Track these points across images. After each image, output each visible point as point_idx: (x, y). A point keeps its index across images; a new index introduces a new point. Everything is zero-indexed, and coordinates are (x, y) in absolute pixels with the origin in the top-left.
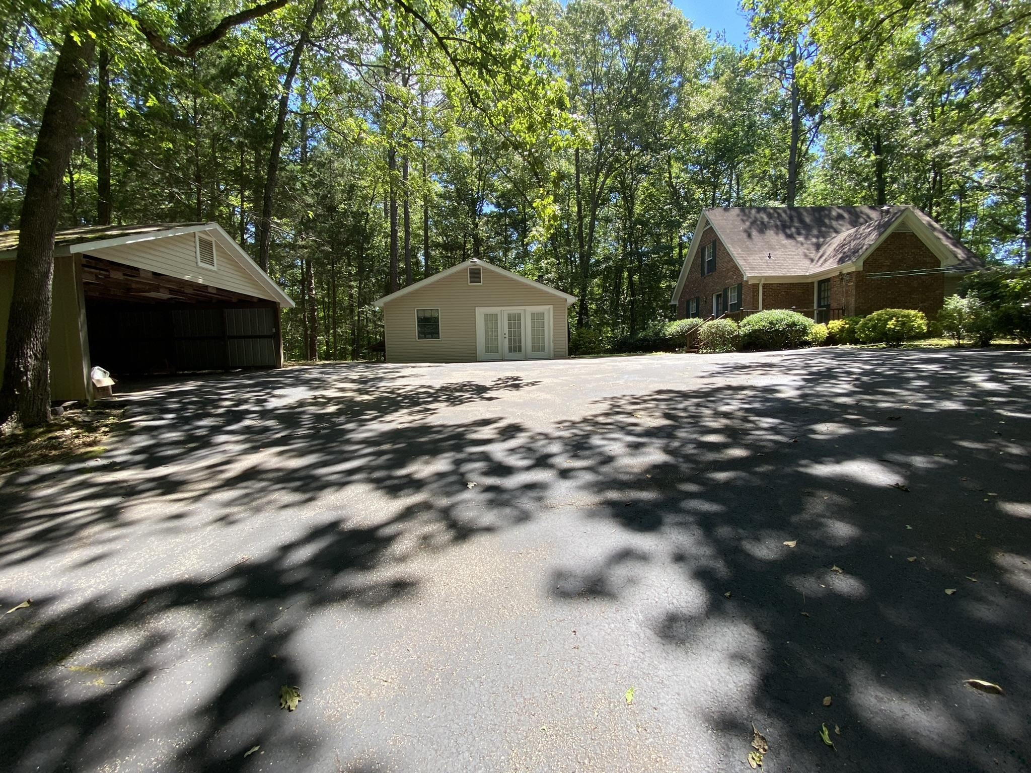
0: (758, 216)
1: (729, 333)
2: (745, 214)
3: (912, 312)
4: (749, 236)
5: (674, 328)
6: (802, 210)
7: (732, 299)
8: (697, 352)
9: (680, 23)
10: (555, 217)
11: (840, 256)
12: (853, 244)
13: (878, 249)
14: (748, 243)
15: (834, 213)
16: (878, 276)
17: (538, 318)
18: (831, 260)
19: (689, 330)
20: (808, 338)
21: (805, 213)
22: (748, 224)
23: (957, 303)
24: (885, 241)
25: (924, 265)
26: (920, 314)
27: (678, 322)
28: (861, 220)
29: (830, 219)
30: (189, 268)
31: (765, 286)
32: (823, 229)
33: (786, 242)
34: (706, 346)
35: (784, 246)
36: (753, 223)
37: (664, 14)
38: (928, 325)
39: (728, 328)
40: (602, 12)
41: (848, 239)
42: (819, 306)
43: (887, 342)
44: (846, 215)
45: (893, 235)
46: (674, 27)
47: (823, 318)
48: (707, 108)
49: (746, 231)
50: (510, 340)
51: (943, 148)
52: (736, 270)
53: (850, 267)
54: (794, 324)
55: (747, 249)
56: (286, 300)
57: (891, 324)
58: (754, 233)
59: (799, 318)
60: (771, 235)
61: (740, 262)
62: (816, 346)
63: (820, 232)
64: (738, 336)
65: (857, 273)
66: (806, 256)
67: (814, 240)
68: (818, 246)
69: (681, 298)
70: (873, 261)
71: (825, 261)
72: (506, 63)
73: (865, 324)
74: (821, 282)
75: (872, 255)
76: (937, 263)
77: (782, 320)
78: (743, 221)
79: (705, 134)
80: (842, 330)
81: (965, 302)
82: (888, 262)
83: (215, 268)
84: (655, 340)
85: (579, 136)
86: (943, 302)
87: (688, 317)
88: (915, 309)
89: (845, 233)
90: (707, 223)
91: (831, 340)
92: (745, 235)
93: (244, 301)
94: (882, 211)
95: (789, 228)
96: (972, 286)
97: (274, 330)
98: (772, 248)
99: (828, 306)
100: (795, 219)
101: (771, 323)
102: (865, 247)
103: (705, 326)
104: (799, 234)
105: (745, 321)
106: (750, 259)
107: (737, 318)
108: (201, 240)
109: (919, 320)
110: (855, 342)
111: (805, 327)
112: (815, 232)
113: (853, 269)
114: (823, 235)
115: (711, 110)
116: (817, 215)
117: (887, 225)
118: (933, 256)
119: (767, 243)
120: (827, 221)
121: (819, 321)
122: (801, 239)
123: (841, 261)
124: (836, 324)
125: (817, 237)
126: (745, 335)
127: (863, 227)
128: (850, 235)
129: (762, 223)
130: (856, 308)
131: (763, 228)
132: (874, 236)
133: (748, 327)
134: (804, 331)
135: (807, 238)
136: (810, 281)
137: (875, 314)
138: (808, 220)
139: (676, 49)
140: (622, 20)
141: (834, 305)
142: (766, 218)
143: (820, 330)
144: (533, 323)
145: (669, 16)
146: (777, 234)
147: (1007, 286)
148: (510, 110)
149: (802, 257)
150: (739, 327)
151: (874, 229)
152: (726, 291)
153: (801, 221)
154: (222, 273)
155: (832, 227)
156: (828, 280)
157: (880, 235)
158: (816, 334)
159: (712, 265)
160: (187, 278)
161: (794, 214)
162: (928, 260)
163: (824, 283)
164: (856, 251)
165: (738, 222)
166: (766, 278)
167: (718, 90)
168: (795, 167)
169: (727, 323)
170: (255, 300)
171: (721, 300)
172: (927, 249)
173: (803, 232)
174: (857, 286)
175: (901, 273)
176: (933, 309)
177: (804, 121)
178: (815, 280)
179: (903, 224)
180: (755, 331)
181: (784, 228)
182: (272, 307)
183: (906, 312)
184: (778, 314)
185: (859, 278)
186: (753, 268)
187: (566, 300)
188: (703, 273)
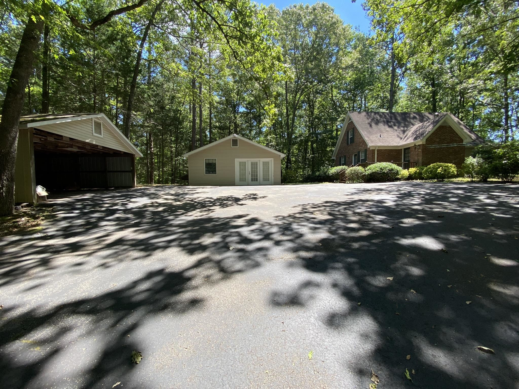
0: (375, 116)
1: (362, 173)
2: (368, 115)
3: (450, 165)
4: (371, 126)
5: (333, 170)
6: (396, 114)
7: (362, 157)
8: (345, 183)
9: (338, 21)
10: (275, 115)
11: (415, 136)
12: (421, 131)
13: (433, 134)
14: (370, 129)
15: (412, 116)
16: (433, 147)
17: (266, 164)
18: (410, 139)
19: (341, 171)
20: (399, 177)
21: (398, 115)
22: (370, 120)
23: (471, 160)
24: (436, 130)
25: (455, 142)
26: (453, 165)
27: (335, 168)
28: (425, 119)
29: (410, 118)
30: (88, 136)
31: (378, 150)
32: (407, 123)
33: (388, 129)
34: (349, 179)
35: (387, 131)
36: (373, 120)
37: (330, 17)
38: (457, 171)
39: (360, 171)
40: (300, 15)
41: (418, 128)
42: (404, 161)
43: (438, 179)
44: (417, 117)
45: (441, 127)
46: (335, 23)
47: (406, 167)
48: (350, 63)
49: (369, 123)
50: (252, 175)
51: (464, 85)
52: (364, 143)
53: (420, 142)
54: (392, 170)
55: (369, 132)
56: (138, 153)
57: (439, 170)
58: (373, 124)
59: (394, 166)
60: (381, 125)
61: (366, 139)
62: (403, 180)
63: (405, 124)
64: (365, 175)
65: (423, 145)
66: (398, 136)
67: (402, 129)
68: (404, 132)
69: (337, 156)
70: (431, 139)
71: (408, 139)
72: (252, 38)
73: (427, 170)
74: (405, 149)
75: (430, 136)
76: (462, 141)
77: (386, 167)
78: (368, 119)
79: (350, 76)
80: (415, 173)
81: (475, 160)
82: (438, 140)
83: (102, 136)
84: (324, 177)
85: (288, 75)
86: (464, 160)
87: (340, 165)
88: (450, 163)
89: (417, 125)
90: (350, 119)
91: (410, 178)
92: (368, 126)
93: (116, 153)
94: (435, 115)
95: (390, 122)
96: (478, 153)
97: (132, 168)
98: (381, 132)
99: (409, 161)
100: (393, 118)
101: (381, 169)
102: (426, 133)
103: (349, 170)
104: (395, 125)
105: (368, 168)
106: (371, 137)
107: (364, 166)
108: (95, 122)
109: (453, 168)
110: (422, 179)
111: (398, 171)
112: (403, 125)
113: (421, 143)
114: (406, 126)
115: (352, 64)
116: (403, 116)
117: (437, 122)
118: (459, 137)
119: (379, 129)
120: (408, 119)
121: (404, 168)
122: (396, 128)
123: (415, 139)
124: (413, 170)
125: (404, 127)
126: (368, 175)
127: (426, 123)
128: (419, 126)
129: (377, 120)
130: (423, 162)
131: (377, 122)
132: (431, 127)
133: (370, 171)
134: (397, 173)
135: (398, 127)
136: (400, 148)
137: (431, 165)
138: (399, 118)
139: (335, 34)
140: (309, 19)
141: (412, 161)
142: (379, 118)
143: (405, 172)
144: (263, 167)
145: (332, 18)
146: (384, 125)
147: (496, 152)
148: (254, 61)
149: (396, 136)
150: (365, 171)
151: (431, 124)
152: (359, 153)
153: (396, 119)
154: (105, 139)
155: (411, 122)
156: (409, 148)
157: (434, 126)
158: (403, 174)
159: (352, 140)
160: (87, 141)
161: (392, 115)
162: (457, 139)
163: (407, 150)
164: (422, 134)
165: (365, 119)
166: (379, 147)
167: (356, 55)
168: (393, 93)
169: (360, 169)
170: (122, 153)
171: (357, 157)
172: (457, 134)
173: (397, 124)
174: (423, 152)
175: (444, 145)
176: (460, 163)
177: (397, 70)
178: (403, 148)
179: (445, 121)
180: (373, 173)
181: (387, 123)
182: (131, 156)
183: (447, 164)
184: (384, 164)
185: (424, 147)
186: (372, 142)
187: (280, 156)
188: (348, 144)
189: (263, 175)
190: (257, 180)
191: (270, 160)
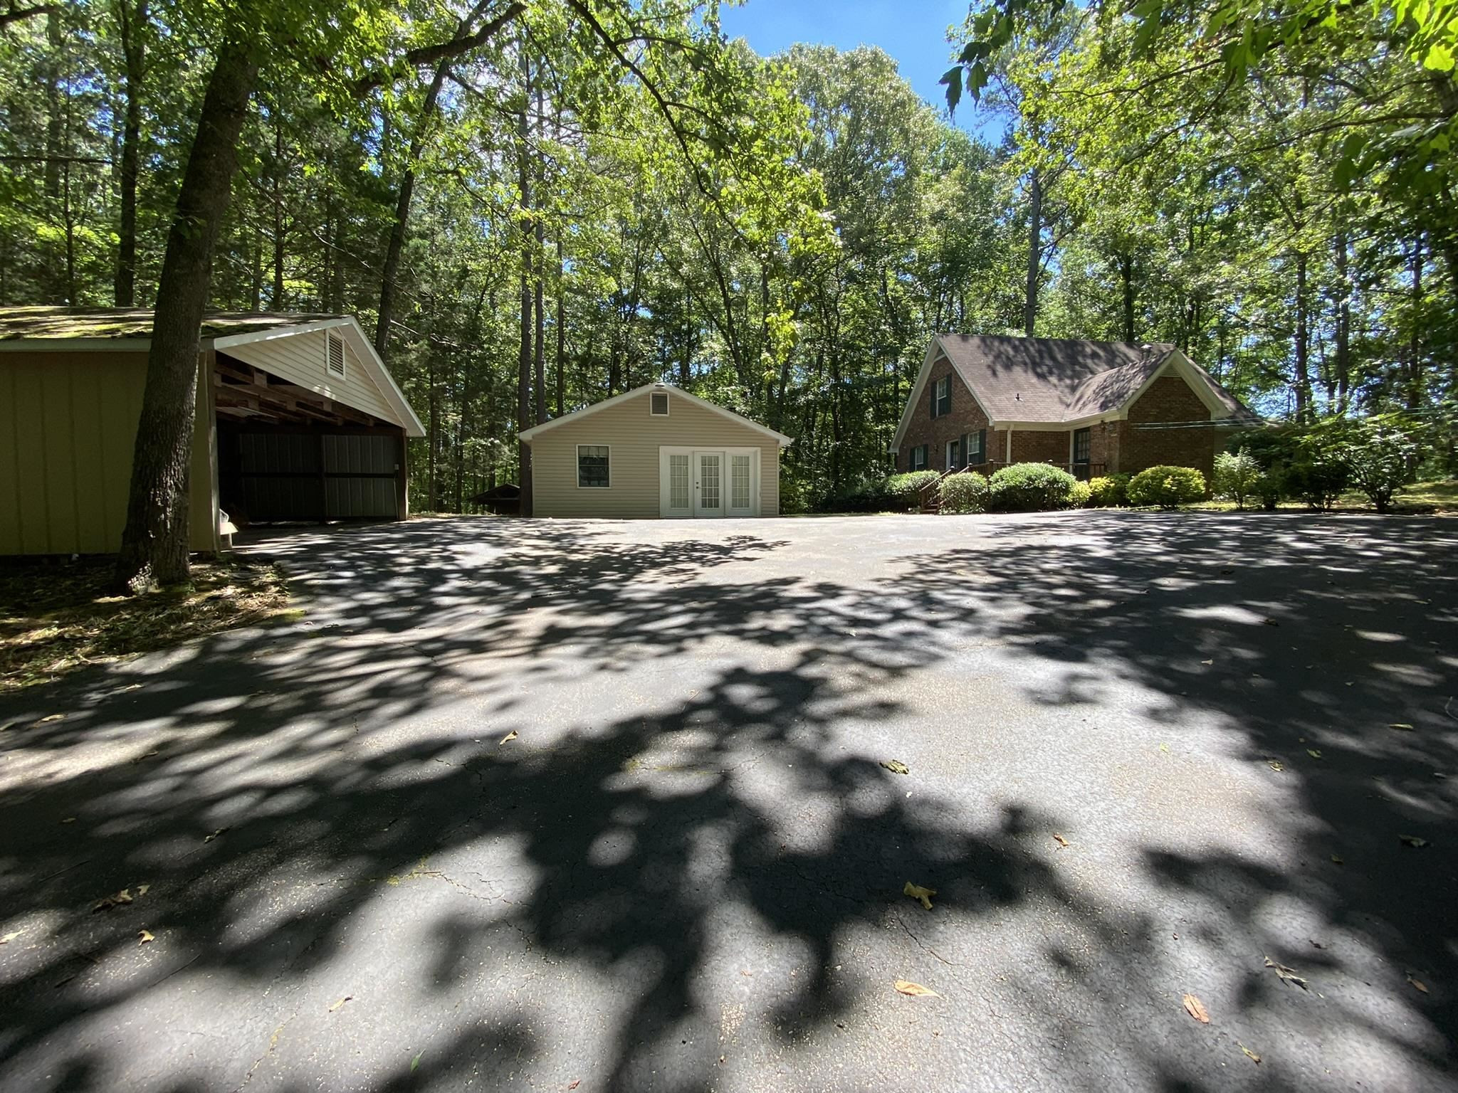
0: (1002, 349)
1: (980, 490)
2: (986, 345)
3: (1190, 470)
4: (994, 373)
5: (904, 482)
6: (1051, 343)
7: (973, 447)
8: (936, 513)
9: (910, 100)
11: (1102, 400)
12: (1116, 386)
13: (1143, 395)
14: (992, 380)
15: (1088, 350)
16: (1147, 426)
17: (741, 465)
18: (1090, 406)
19: (923, 485)
20: (1069, 498)
21: (1055, 348)
22: (991, 358)
23: (1228, 461)
24: (1151, 387)
25: (1194, 416)
26: (1197, 472)
27: (908, 475)
28: (1118, 360)
29: (1085, 356)
30: (318, 376)
31: (1014, 433)
32: (1077, 368)
33: (1034, 380)
34: (947, 505)
35: (1033, 385)
36: (997, 357)
37: (891, 87)
38: (1205, 485)
39: (976, 484)
40: (816, 75)
41: (1109, 381)
42: (1076, 460)
43: (1161, 504)
44: (1102, 353)
45: (1162, 381)
46: (902, 104)
47: (1083, 474)
48: (938, 208)
49: (989, 367)
50: (704, 490)
51: (1206, 278)
52: (979, 412)
53: (1114, 414)
54: (1055, 481)
55: (991, 388)
56: (417, 427)
57: (1167, 483)
58: (999, 368)
59: (1059, 473)
60: (1018, 371)
61: (985, 404)
62: (1079, 507)
63: (1074, 371)
64: (988, 494)
65: (1122, 422)
66: (1062, 402)
67: (1068, 382)
68: (1073, 389)
69: (902, 445)
70: (1143, 407)
71: (1084, 405)
73: (1138, 483)
74: (1077, 432)
75: (1138, 402)
76: (1207, 414)
77: (1042, 476)
78: (986, 354)
79: (931, 239)
80: (1107, 489)
81: (1237, 460)
82: (1154, 412)
83: (343, 378)
84: (876, 499)
86: (1212, 460)
87: (912, 470)
88: (1190, 467)
89: (1103, 375)
90: (940, 351)
91: (1094, 501)
92: (989, 373)
94: (1143, 351)
95: (1039, 365)
96: (1243, 442)
97: (397, 467)
98: (1019, 387)
99: (1087, 460)
100: (1045, 355)
101: (1029, 478)
102: (1130, 392)
103: (948, 482)
104: (1051, 373)
105: (996, 475)
106: (996, 399)
107: (986, 471)
108: (332, 340)
109: (1197, 480)
110: (1124, 503)
111: (1067, 484)
112: (1069, 373)
113: (1117, 418)
114: (1077, 375)
115: (942, 211)
116: (1069, 351)
117: (1154, 367)
118: (1203, 406)
119: (1014, 380)
120: (1080, 359)
121: (1080, 479)
122: (1053, 380)
123: (1104, 406)
124: (1100, 483)
125: (1071, 378)
126: (997, 493)
127: (1125, 368)
128: (1111, 376)
129: (1008, 358)
130: (1121, 464)
131: (1008, 366)
132: (1139, 379)
133: (1001, 483)
134: (1066, 490)
135: (1060, 379)
136: (1065, 429)
137: (1148, 471)
138: (1059, 357)
139: (904, 132)
140: (842, 89)
141: (1094, 460)
142: (1011, 352)
143: (1083, 488)
145: (897, 89)
146: (1026, 371)
147: (1298, 442)
148: (738, 198)
149: (1056, 400)
150: (990, 483)
151: (1140, 371)
152: (964, 438)
153: (1053, 358)
154: (349, 384)
155: (1085, 366)
156: (1087, 429)
157: (1147, 377)
158: (1078, 493)
159: (946, 405)
160: (316, 389)
161: (1043, 348)
162: (1197, 410)
163: (1082, 433)
164: (1120, 396)
165: (979, 354)
166: (1016, 424)
167: (950, 186)
168: (1032, 289)
169: (973, 478)
170: (371, 423)
171: (957, 449)
172: (1197, 398)
173: (1055, 370)
174: (1122, 438)
175: (1172, 425)
176: (1208, 469)
178: (1071, 429)
179: (1170, 367)
180: (1010, 488)
181: (1033, 366)
182: (392, 432)
183: (1184, 469)
184: (1035, 468)
185: (1124, 428)
186: (1000, 412)
187: (778, 442)
188: (933, 415)
189: (734, 491)
190: (717, 506)
191: (752, 453)
